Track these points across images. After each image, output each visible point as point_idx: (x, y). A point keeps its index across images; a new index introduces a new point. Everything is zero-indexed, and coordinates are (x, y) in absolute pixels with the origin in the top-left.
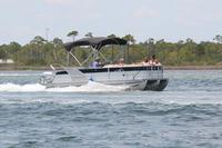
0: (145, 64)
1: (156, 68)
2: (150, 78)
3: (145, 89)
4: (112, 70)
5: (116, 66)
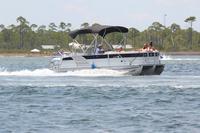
1: (151, 54)
3: (141, 74)
4: (111, 56)
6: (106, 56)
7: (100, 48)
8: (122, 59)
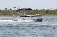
0: (37, 15)
2: (38, 18)
4: (29, 16)
6: (27, 16)
7: (25, 14)
8: (32, 17)
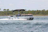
5: (23, 15)
